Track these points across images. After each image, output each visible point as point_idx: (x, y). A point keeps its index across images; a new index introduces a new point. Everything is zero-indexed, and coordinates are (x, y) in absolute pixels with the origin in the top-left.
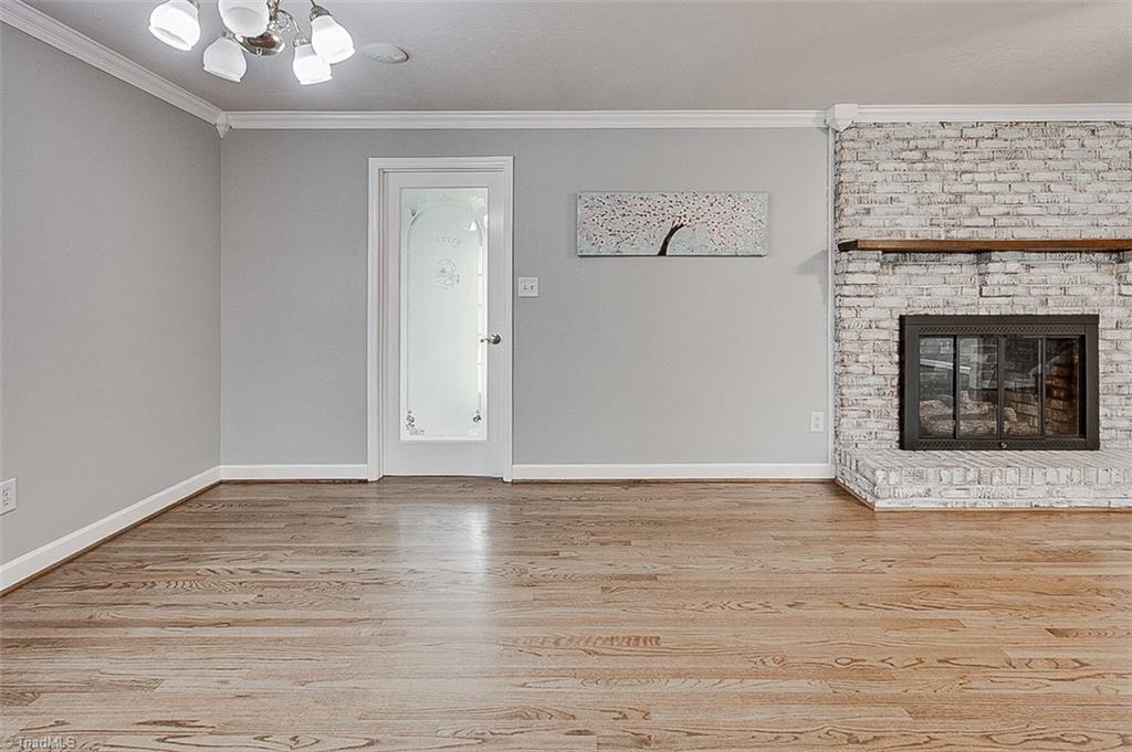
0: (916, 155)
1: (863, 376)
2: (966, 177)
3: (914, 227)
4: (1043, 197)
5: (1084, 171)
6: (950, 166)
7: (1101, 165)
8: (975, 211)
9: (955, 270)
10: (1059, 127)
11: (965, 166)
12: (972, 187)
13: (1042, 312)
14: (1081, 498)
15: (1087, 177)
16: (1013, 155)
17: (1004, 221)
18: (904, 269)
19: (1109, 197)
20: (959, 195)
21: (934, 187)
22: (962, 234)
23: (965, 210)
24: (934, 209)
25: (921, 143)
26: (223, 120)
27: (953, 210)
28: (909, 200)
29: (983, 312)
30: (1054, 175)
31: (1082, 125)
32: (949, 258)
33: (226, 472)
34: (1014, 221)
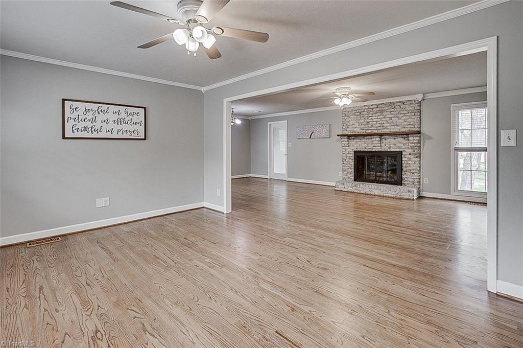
0: (358, 114)
1: (347, 164)
2: (370, 118)
3: (358, 130)
4: (390, 121)
5: (401, 114)
6: (366, 115)
7: (406, 112)
8: (372, 126)
9: (367, 140)
10: (394, 103)
11: (370, 115)
12: (371, 120)
13: (389, 150)
14: (377, 192)
15: (402, 115)
16: (382, 112)
17: (380, 128)
18: (356, 140)
19: (408, 120)
20: (368, 122)
21: (363, 121)
22: (369, 132)
23: (370, 126)
24: (362, 126)
25: (359, 111)
26: (250, 118)
27: (367, 126)
28: (357, 124)
29: (374, 150)
30: (393, 116)
31: (400, 102)
32: (366, 137)
33: (251, 175)
34: (382, 128)
